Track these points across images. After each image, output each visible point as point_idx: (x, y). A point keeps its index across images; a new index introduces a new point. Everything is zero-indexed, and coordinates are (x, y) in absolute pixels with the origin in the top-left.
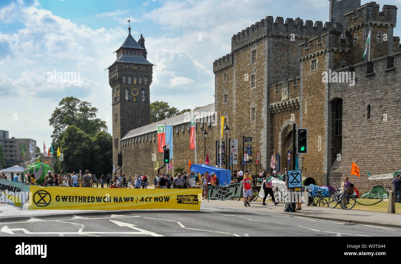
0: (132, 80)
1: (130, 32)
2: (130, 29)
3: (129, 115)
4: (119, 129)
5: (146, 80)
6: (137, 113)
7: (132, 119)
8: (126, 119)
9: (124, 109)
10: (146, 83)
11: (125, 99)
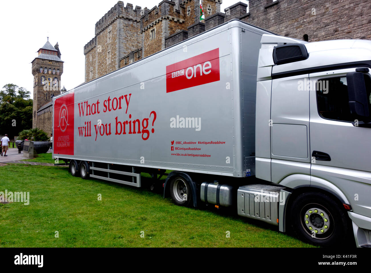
0: (48, 71)
1: (48, 39)
2: (48, 38)
3: (44, 95)
4: (36, 104)
5: (58, 72)
6: (51, 94)
7: (47, 98)
8: (42, 97)
9: (40, 90)
10: (58, 74)
11: (42, 84)
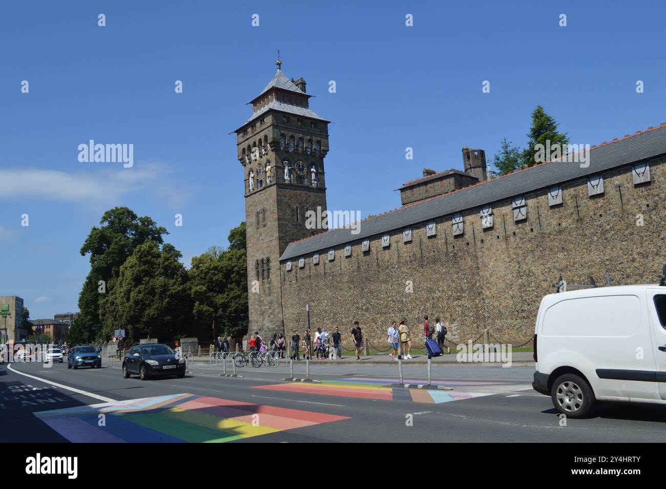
3: (293, 210)
4: (274, 238)
6: (305, 207)
8: (287, 217)
9: (283, 198)
10: (318, 154)
11: (285, 180)
